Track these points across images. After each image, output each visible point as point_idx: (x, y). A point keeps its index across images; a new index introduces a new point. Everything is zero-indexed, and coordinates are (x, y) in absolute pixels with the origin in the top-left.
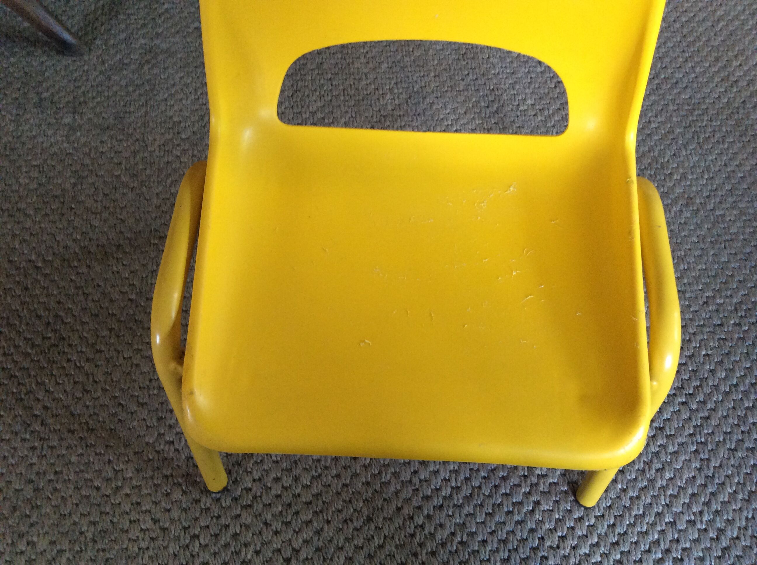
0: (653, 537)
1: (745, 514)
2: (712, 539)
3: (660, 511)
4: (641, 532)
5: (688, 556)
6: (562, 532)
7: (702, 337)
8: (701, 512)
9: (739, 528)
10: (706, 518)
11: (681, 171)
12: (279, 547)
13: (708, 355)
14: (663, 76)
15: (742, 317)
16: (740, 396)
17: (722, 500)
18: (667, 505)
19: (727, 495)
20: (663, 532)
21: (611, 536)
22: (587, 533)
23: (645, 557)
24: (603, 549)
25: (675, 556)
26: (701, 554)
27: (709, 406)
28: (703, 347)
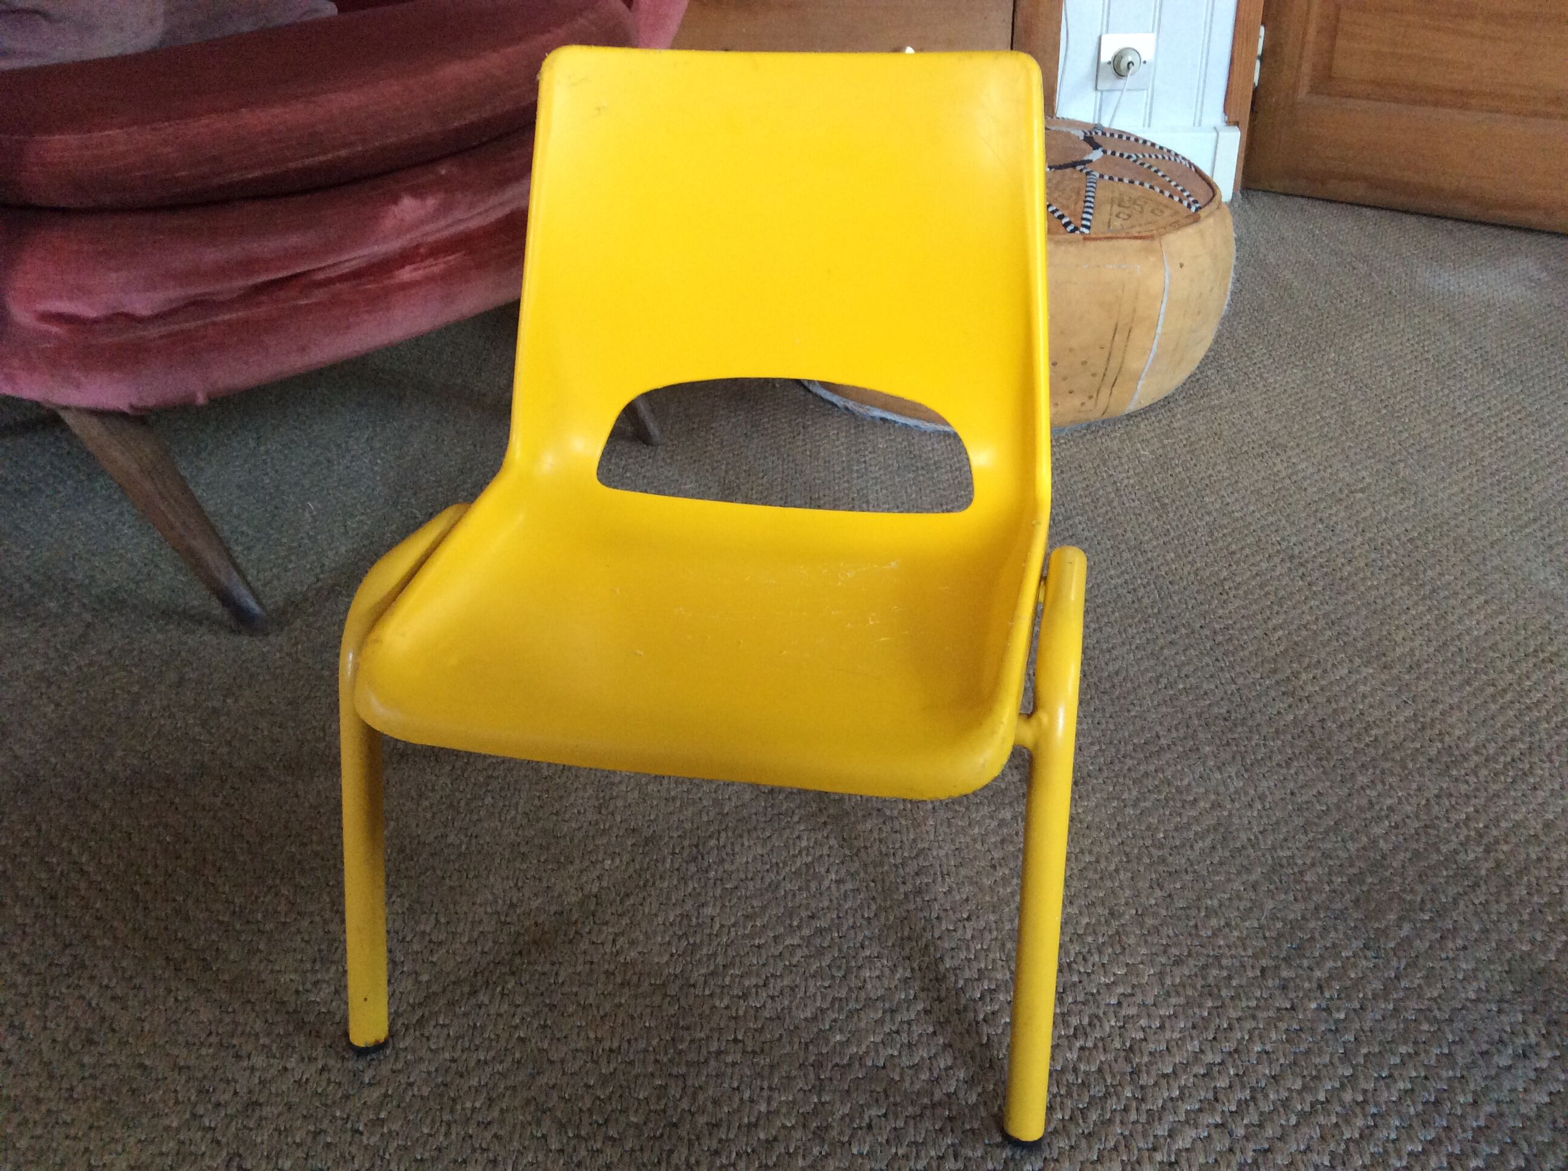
7: (1253, 1024)
11: (1213, 797)
13: (1267, 1053)
14: (1181, 686)
15: (1332, 998)
16: (1334, 1120)
27: (1269, 1132)
28: (1256, 1039)
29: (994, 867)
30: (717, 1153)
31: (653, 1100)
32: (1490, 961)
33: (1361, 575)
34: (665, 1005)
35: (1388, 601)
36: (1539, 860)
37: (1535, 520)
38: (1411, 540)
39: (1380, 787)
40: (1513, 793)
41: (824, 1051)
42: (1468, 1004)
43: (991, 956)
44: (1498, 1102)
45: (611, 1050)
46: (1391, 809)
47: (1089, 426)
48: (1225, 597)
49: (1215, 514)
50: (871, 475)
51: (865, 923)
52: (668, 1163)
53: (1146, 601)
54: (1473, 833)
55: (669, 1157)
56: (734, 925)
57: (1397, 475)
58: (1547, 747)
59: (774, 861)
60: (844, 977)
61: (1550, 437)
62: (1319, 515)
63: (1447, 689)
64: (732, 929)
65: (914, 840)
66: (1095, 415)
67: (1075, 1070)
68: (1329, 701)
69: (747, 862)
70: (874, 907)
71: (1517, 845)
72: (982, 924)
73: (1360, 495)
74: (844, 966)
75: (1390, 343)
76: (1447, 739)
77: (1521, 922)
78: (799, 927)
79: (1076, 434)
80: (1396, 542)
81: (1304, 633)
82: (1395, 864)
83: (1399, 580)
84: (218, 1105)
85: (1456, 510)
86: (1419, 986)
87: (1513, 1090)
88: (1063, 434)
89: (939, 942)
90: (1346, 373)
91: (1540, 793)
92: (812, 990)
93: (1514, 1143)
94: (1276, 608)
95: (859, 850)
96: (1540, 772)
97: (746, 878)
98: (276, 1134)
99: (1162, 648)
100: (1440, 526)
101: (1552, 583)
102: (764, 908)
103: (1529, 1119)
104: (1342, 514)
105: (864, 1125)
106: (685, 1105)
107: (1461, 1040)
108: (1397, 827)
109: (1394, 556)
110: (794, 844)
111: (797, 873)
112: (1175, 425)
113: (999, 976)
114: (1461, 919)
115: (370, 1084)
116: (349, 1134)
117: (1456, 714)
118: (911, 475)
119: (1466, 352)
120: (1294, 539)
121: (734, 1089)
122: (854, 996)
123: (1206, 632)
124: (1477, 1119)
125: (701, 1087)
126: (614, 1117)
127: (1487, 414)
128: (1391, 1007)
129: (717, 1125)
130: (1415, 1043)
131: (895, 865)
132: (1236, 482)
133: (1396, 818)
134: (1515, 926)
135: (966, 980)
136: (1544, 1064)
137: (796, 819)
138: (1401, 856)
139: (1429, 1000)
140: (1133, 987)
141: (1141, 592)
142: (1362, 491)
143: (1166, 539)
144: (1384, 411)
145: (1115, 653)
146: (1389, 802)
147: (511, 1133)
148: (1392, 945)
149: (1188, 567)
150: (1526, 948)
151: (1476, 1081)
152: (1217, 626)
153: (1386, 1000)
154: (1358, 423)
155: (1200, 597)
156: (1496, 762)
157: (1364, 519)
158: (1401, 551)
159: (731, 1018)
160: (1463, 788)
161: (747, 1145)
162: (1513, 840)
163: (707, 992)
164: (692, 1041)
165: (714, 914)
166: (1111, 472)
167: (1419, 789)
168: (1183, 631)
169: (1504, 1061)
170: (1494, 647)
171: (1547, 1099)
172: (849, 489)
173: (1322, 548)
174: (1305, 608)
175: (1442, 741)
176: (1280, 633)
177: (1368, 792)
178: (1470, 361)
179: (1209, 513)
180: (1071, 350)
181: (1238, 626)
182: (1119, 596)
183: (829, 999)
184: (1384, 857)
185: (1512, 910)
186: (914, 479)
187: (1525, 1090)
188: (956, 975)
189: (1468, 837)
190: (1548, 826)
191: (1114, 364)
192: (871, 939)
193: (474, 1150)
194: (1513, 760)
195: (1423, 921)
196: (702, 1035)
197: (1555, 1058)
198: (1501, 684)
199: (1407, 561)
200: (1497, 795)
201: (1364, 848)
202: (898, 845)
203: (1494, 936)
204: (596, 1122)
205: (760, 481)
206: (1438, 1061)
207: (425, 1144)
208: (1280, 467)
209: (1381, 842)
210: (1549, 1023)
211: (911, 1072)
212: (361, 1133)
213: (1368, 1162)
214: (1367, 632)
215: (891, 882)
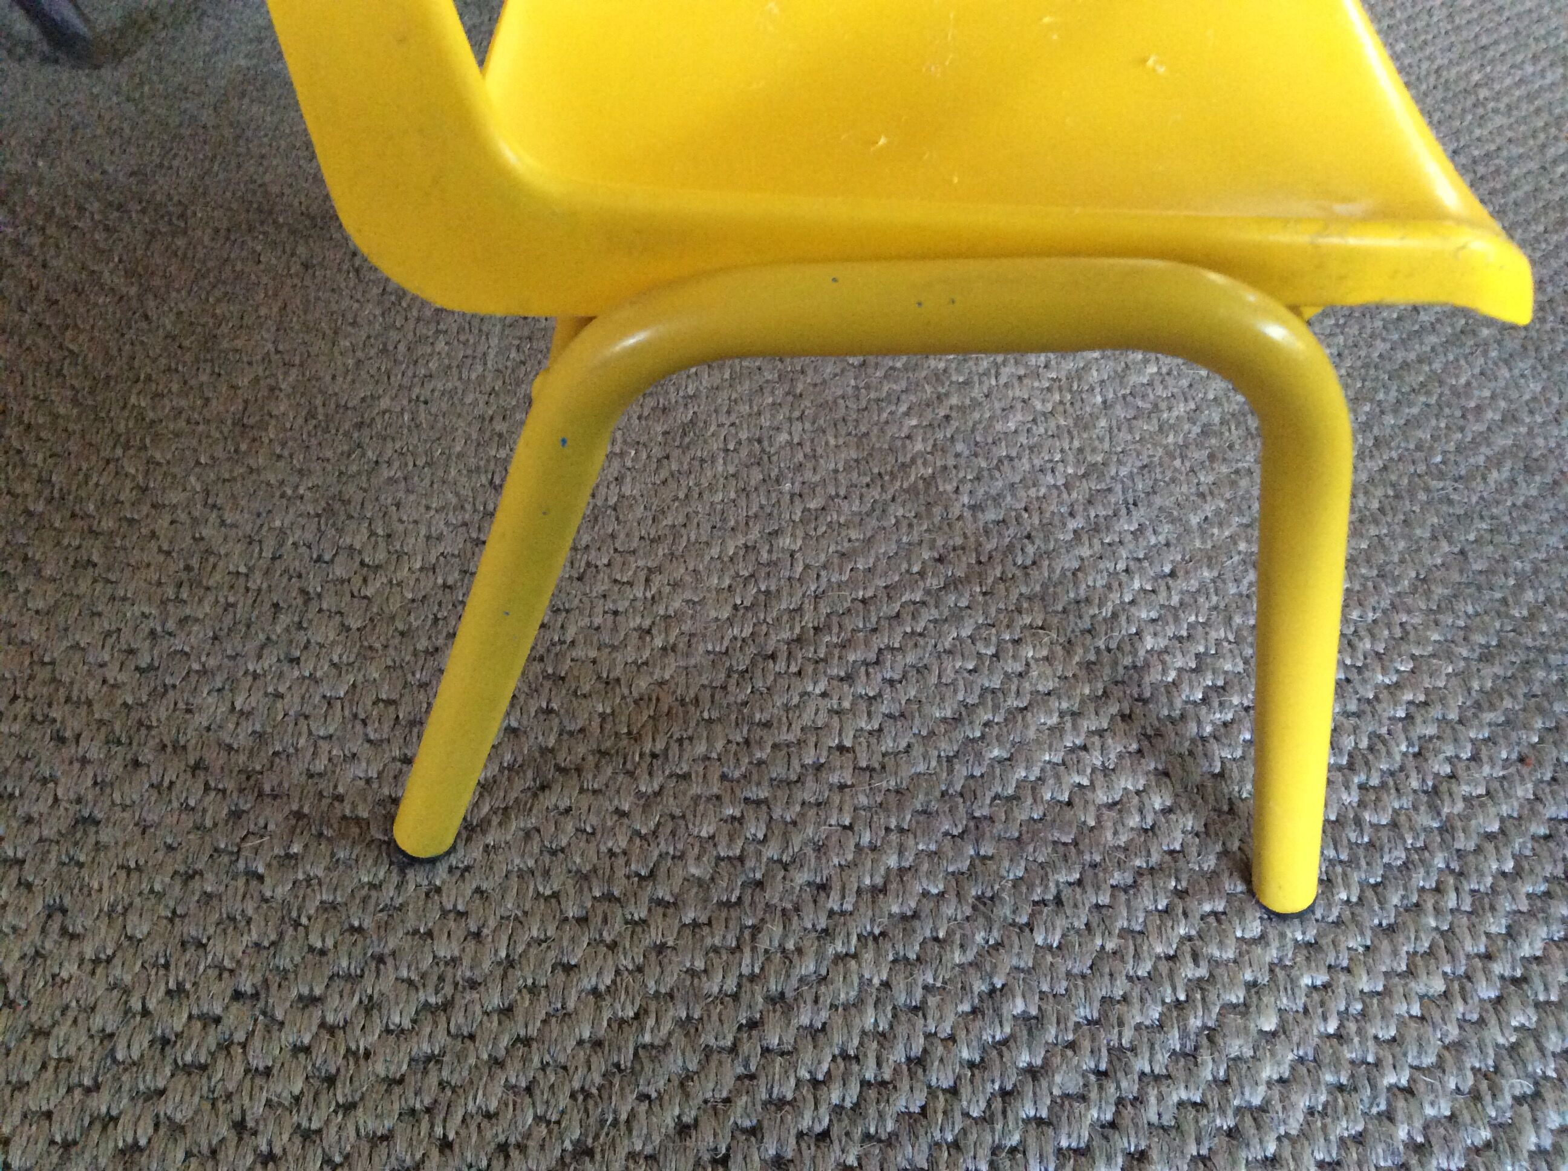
29: (1202, 496)
30: (826, 934)
31: (723, 840)
34: (732, 688)
41: (977, 773)
43: (1213, 635)
45: (654, 756)
51: (1019, 573)
52: (754, 949)
55: (753, 937)
56: (824, 567)
59: (876, 471)
60: (996, 656)
64: (823, 573)
65: (1081, 450)
67: (1358, 822)
69: (836, 471)
70: (1030, 550)
72: (1194, 585)
74: (994, 639)
78: (922, 574)
84: (29, 820)
89: (1133, 610)
92: (949, 676)
95: (1000, 461)
97: (837, 495)
98: (122, 875)
102: (869, 541)
105: (1049, 897)
106: (772, 851)
110: (904, 446)
111: (913, 490)
113: (1228, 667)
116: (241, 882)
121: (845, 827)
122: (1014, 688)
125: (794, 823)
126: (663, 869)
129: (824, 887)
131: (1055, 486)
135: (1180, 670)
137: (903, 408)
140: (1427, 692)
147: (504, 890)
159: (831, 711)
161: (872, 921)
163: (794, 669)
164: (775, 746)
165: (793, 547)
183: (977, 691)
188: (1164, 663)
192: (1030, 599)
193: (445, 913)
196: (791, 737)
202: (1057, 457)
204: (638, 875)
211: (1114, 814)
212: (261, 878)
215: (1053, 513)
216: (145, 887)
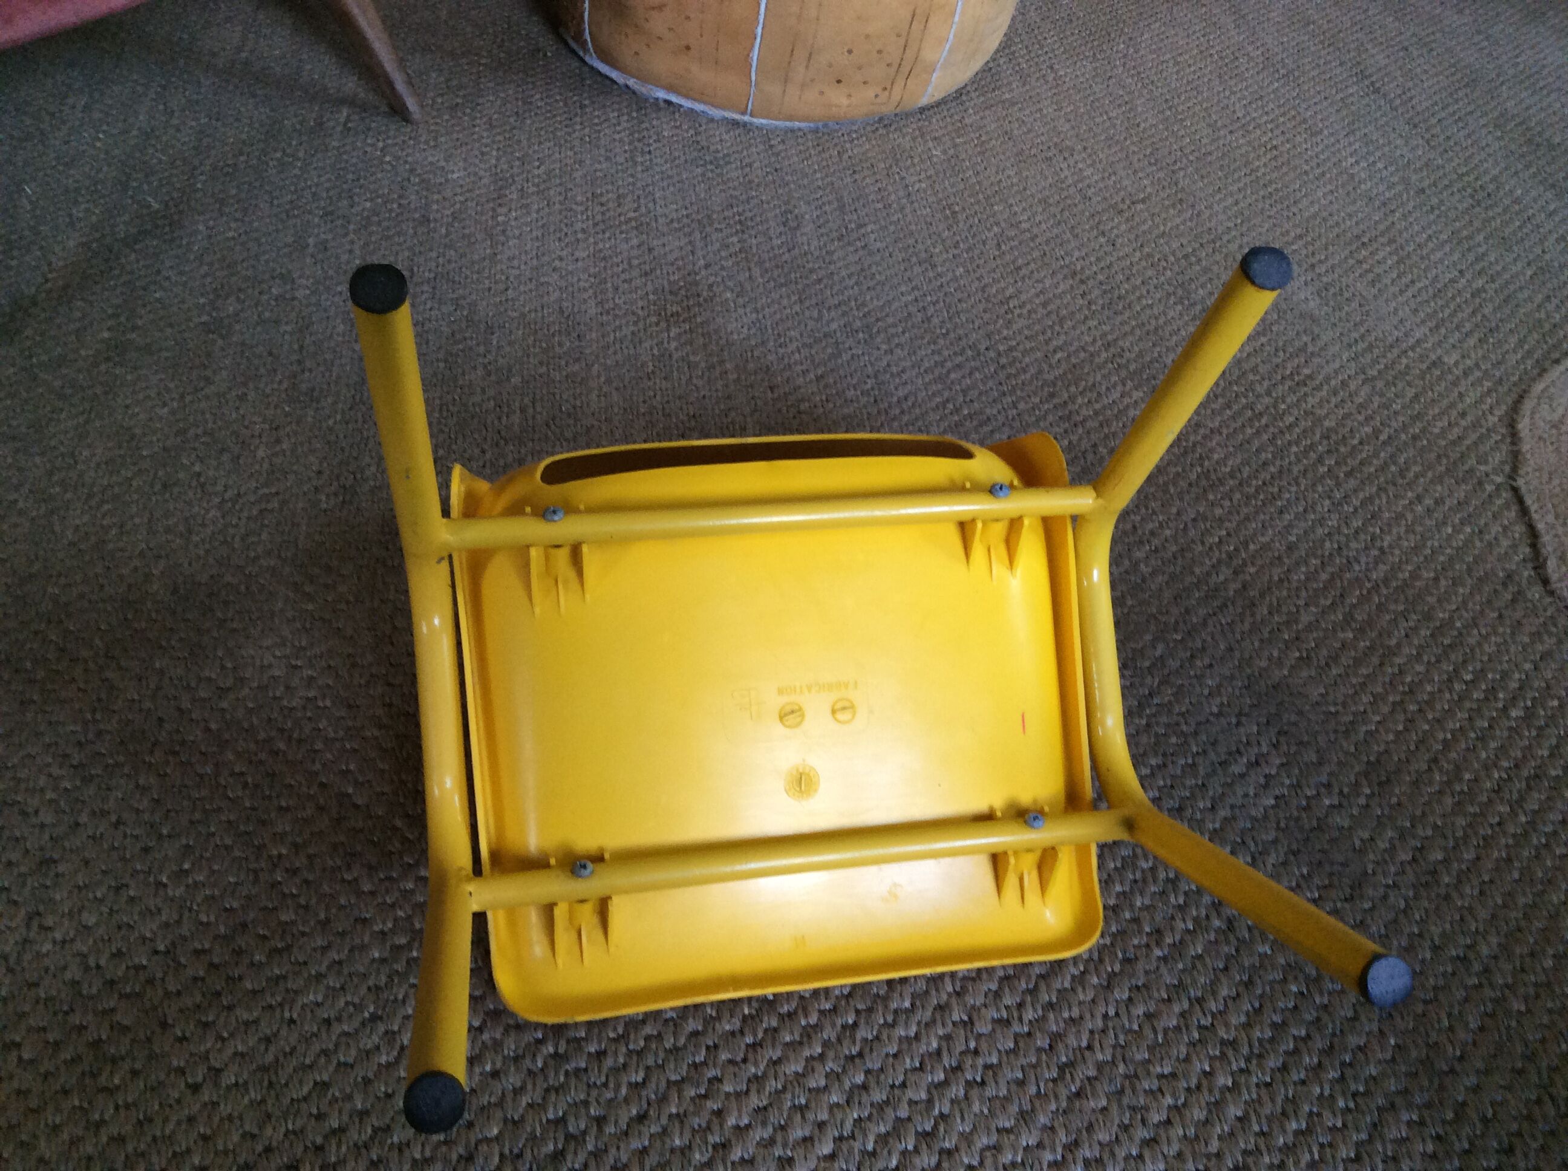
0: (929, 1044)
1: (1101, 1009)
2: (1039, 1050)
3: (942, 1003)
4: (907, 1037)
5: (995, 1075)
6: (755, 1035)
8: (1020, 1006)
9: (1092, 1032)
10: (1029, 1015)
12: (182, 1064)
17: (1059, 986)
18: (958, 994)
19: (1069, 978)
20: (948, 1038)
21: (846, 1042)
22: (801, 1036)
23: (912, 1078)
24: (830, 1065)
25: (969, 1077)
26: (1020, 1075)
32: (1232, 677)
33: (1137, 294)
35: (1161, 321)
36: (1281, 580)
37: (1300, 237)
38: (1186, 257)
39: (1143, 511)
40: (1262, 517)
42: (1212, 718)
44: (1232, 807)
46: (1152, 533)
47: (881, 119)
48: (1010, 316)
49: (1003, 225)
50: (658, 169)
53: (935, 321)
54: (1224, 556)
57: (1176, 184)
58: (1295, 470)
61: (1320, 147)
62: (1101, 227)
63: (1209, 412)
66: (888, 109)
68: (1101, 425)
71: (1262, 567)
73: (1140, 206)
75: (1176, 35)
76: (1206, 463)
77: (1262, 641)
79: (869, 128)
80: (1172, 259)
81: (1082, 355)
82: (1153, 587)
83: (1172, 300)
85: (1231, 224)
86: (1170, 702)
87: (1246, 795)
88: (855, 128)
90: (1134, 67)
91: (1287, 517)
93: (1244, 842)
94: (1057, 328)
96: (1287, 496)
98: (76, 891)
99: (949, 372)
100: (1214, 241)
101: (1312, 304)
103: (1257, 820)
104: (1123, 227)
107: (1204, 752)
108: (1156, 551)
109: (1169, 273)
112: (967, 121)
114: (1209, 639)
115: (169, 836)
116: (153, 887)
117: (1217, 438)
118: (699, 170)
119: (1250, 48)
120: (1076, 254)
123: (992, 354)
124: (1214, 822)
127: (1265, 118)
128: (1144, 722)
130: (1164, 755)
132: (1025, 189)
133: (1156, 542)
134: (1256, 644)
136: (1273, 772)
138: (1160, 579)
139: (1178, 714)
141: (931, 310)
142: (1143, 201)
143: (956, 252)
144: (1168, 113)
145: (904, 377)
146: (1150, 526)
148: (1147, 664)
149: (976, 284)
150: (1264, 664)
151: (1215, 788)
152: (1001, 348)
153: (1141, 717)
154: (1143, 125)
155: (987, 316)
156: (1249, 486)
157: (1144, 232)
158: (1176, 268)
160: (1218, 512)
162: (1259, 562)
166: (903, 174)
167: (1178, 514)
168: (970, 353)
169: (1236, 769)
170: (1254, 370)
171: (1273, 802)
172: (634, 184)
173: (1102, 264)
174: (1084, 328)
175: (1202, 466)
176: (1059, 355)
177: (1132, 517)
178: (1252, 59)
179: (997, 224)
180: (867, 36)
181: (1021, 347)
182: (909, 314)
184: (1144, 580)
185: (1255, 628)
186: (703, 175)
187: (1256, 795)
189: (1219, 561)
190: (1290, 548)
191: (910, 54)
194: (1264, 483)
195: (1175, 640)
197: (1282, 765)
198: (1259, 407)
199: (1180, 278)
200: (1247, 519)
201: (1127, 572)
203: (1237, 654)
205: (536, 172)
206: (1183, 771)
207: (233, 892)
208: (1066, 172)
209: (1142, 566)
210: (1279, 733)
212: (165, 886)
213: (1119, 865)
214: (1141, 354)
216: (91, 896)
